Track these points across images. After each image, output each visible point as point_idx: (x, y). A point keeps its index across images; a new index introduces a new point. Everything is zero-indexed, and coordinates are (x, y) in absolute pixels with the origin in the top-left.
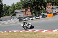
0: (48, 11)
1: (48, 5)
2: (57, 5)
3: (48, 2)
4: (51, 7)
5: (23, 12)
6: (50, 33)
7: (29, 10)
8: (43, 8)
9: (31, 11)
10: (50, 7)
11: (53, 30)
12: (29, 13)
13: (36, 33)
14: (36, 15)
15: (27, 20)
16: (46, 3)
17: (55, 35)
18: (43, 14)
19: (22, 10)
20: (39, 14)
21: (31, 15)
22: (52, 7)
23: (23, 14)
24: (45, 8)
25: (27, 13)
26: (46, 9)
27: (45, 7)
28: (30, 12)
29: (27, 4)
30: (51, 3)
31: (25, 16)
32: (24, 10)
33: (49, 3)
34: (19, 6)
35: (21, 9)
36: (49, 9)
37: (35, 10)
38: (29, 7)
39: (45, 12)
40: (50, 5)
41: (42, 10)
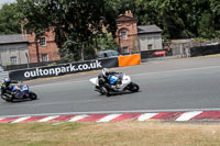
0: (122, 45)
1: (123, 22)
2: (156, 23)
3: (122, 11)
4: (133, 28)
5: (28, 43)
6: (127, 126)
7: (50, 35)
8: (104, 30)
9: (59, 41)
10: (130, 28)
11: (140, 114)
12: (50, 48)
13: (74, 126)
14: (77, 58)
15: (40, 77)
17: (146, 133)
18: (106, 55)
19: (24, 37)
20: (91, 55)
21: (59, 58)
22: (139, 30)
23: (27, 51)
24: (113, 33)
25: (42, 49)
26: (114, 37)
27: (113, 29)
28: (55, 45)
30: (134, 13)
31: (35, 60)
32: (31, 38)
33: (129, 14)
34: (11, 20)
35: (20, 32)
36: (126, 38)
37: (74, 39)
39: (110, 48)
40: (131, 21)
41: (102, 40)
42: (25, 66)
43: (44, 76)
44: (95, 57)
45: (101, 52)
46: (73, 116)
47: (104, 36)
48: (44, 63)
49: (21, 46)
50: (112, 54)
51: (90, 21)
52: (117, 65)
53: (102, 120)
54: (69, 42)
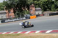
0: (31, 13)
1: (31, 7)
3: (31, 4)
5: (6, 13)
6: (33, 34)
7: (12, 11)
8: (26, 9)
9: (14, 12)
11: (36, 31)
12: (12, 14)
13: (18, 35)
14: (19, 17)
15: (9, 22)
16: (29, 4)
17: (38, 36)
18: (27, 16)
20: (23, 16)
21: (14, 17)
22: (35, 9)
23: (6, 15)
24: (29, 10)
25: (10, 14)
26: (29, 11)
27: (29, 9)
29: (10, 5)
31: (8, 17)
32: (7, 11)
33: (33, 5)
34: (1, 7)
35: (4, 10)
36: (32, 11)
38: (13, 8)
39: (28, 14)
40: (33, 7)
42: (5, 19)
43: (10, 22)
44: (24, 16)
45: (26, 15)
46: (18, 32)
47: (26, 11)
48: (10, 18)
49: (4, 14)
50: (28, 15)
51: (22, 7)
52: (30, 18)
53: (26, 33)
54: (17, 12)
